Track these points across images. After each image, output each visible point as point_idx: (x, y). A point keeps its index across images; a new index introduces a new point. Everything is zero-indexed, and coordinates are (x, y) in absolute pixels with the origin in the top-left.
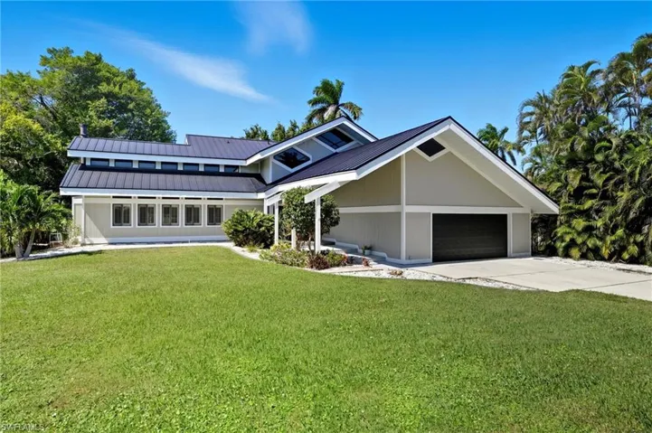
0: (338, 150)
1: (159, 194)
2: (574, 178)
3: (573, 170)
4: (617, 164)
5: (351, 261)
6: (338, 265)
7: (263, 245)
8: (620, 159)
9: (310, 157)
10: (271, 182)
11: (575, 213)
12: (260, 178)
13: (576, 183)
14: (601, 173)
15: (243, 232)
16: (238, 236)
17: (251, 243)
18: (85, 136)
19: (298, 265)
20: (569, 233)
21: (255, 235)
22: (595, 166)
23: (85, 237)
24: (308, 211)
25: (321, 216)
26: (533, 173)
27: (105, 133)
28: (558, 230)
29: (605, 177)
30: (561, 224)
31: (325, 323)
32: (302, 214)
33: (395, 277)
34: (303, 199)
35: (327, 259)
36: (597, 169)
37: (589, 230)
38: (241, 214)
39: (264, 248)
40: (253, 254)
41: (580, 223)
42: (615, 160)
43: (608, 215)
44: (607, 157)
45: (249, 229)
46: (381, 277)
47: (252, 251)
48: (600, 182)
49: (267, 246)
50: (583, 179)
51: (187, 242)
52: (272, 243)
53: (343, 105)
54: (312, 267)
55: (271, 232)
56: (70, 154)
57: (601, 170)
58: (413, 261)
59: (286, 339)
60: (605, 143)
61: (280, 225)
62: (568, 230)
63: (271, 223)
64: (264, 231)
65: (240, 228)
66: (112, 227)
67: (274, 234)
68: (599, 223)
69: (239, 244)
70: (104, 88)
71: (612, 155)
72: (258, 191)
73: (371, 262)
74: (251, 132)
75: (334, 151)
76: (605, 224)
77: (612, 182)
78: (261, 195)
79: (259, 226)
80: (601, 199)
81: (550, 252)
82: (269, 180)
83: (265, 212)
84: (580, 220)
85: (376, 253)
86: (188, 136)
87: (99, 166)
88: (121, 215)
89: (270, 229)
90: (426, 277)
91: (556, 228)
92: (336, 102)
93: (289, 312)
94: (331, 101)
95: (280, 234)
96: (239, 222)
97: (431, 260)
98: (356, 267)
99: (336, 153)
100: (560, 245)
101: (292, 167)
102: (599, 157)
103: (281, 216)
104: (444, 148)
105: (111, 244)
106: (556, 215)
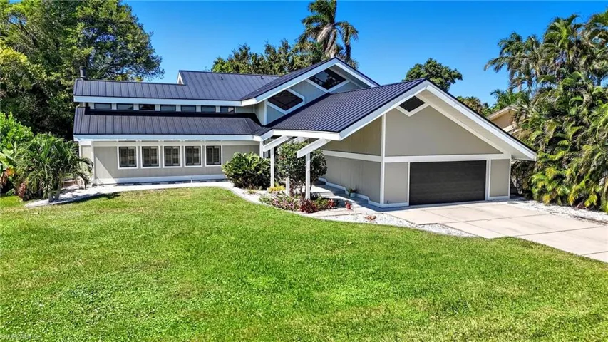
0: (331, 90)
2: (550, 130)
3: (551, 121)
4: (586, 119)
5: (337, 204)
6: (325, 209)
7: (261, 187)
8: (589, 115)
9: (303, 98)
10: (265, 124)
12: (254, 117)
13: (551, 134)
14: (573, 126)
15: (242, 175)
16: (238, 179)
17: (250, 186)
18: (85, 79)
19: (292, 210)
20: (542, 180)
21: (252, 178)
22: (569, 118)
23: (96, 178)
24: (300, 164)
25: (311, 168)
26: (518, 119)
28: (534, 176)
29: (576, 129)
30: (538, 171)
31: (308, 258)
32: (295, 167)
33: (369, 222)
34: (296, 154)
35: (316, 203)
36: (570, 121)
37: (559, 178)
38: (240, 158)
39: (262, 189)
40: (253, 197)
41: (551, 172)
42: (584, 115)
43: (575, 165)
44: (578, 112)
45: (248, 172)
46: (357, 221)
47: (251, 193)
48: (570, 134)
49: (264, 188)
50: (557, 130)
51: (189, 182)
52: (268, 185)
53: (338, 24)
54: (303, 211)
55: (268, 175)
56: (76, 100)
57: (574, 123)
58: (390, 205)
59: (284, 267)
60: (579, 98)
61: (276, 168)
62: (541, 177)
63: (267, 167)
64: (261, 174)
65: (240, 172)
66: (119, 168)
67: (270, 176)
68: (567, 173)
69: (239, 186)
71: (583, 110)
72: (253, 133)
73: (355, 205)
74: (240, 53)
75: (326, 91)
76: (572, 174)
77: (580, 136)
78: (257, 138)
79: (257, 169)
80: (571, 150)
81: (528, 196)
82: (264, 121)
83: (261, 155)
84: (552, 169)
85: (360, 196)
86: (181, 72)
87: (102, 110)
89: (267, 172)
90: (394, 223)
91: (532, 175)
92: (332, 21)
93: (285, 250)
94: (326, 19)
95: (275, 176)
96: (238, 166)
97: (408, 204)
98: (341, 211)
99: (328, 94)
100: (535, 191)
101: (286, 110)
102: (573, 112)
103: (276, 161)
104: (424, 103)
105: (119, 184)
106: (534, 162)
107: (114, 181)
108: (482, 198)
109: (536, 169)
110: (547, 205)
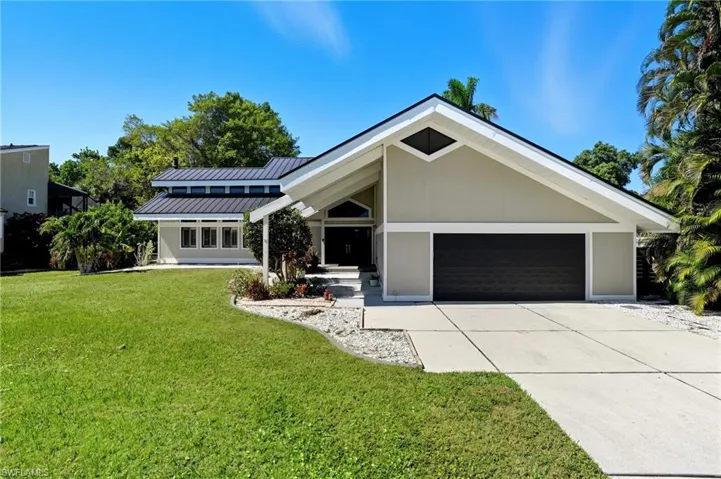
1: (220, 218)
11: (699, 230)
23: (161, 257)
27: (228, 163)
30: (682, 249)
41: (703, 249)
51: (236, 264)
54: (251, 297)
56: (154, 184)
58: (399, 298)
66: (181, 248)
70: (231, 123)
84: (706, 243)
87: (178, 193)
88: (188, 237)
97: (430, 297)
100: (678, 286)
104: (454, 141)
105: (179, 264)
106: (676, 236)
107: (175, 261)
108: (578, 296)
109: (679, 248)
110: (700, 314)
